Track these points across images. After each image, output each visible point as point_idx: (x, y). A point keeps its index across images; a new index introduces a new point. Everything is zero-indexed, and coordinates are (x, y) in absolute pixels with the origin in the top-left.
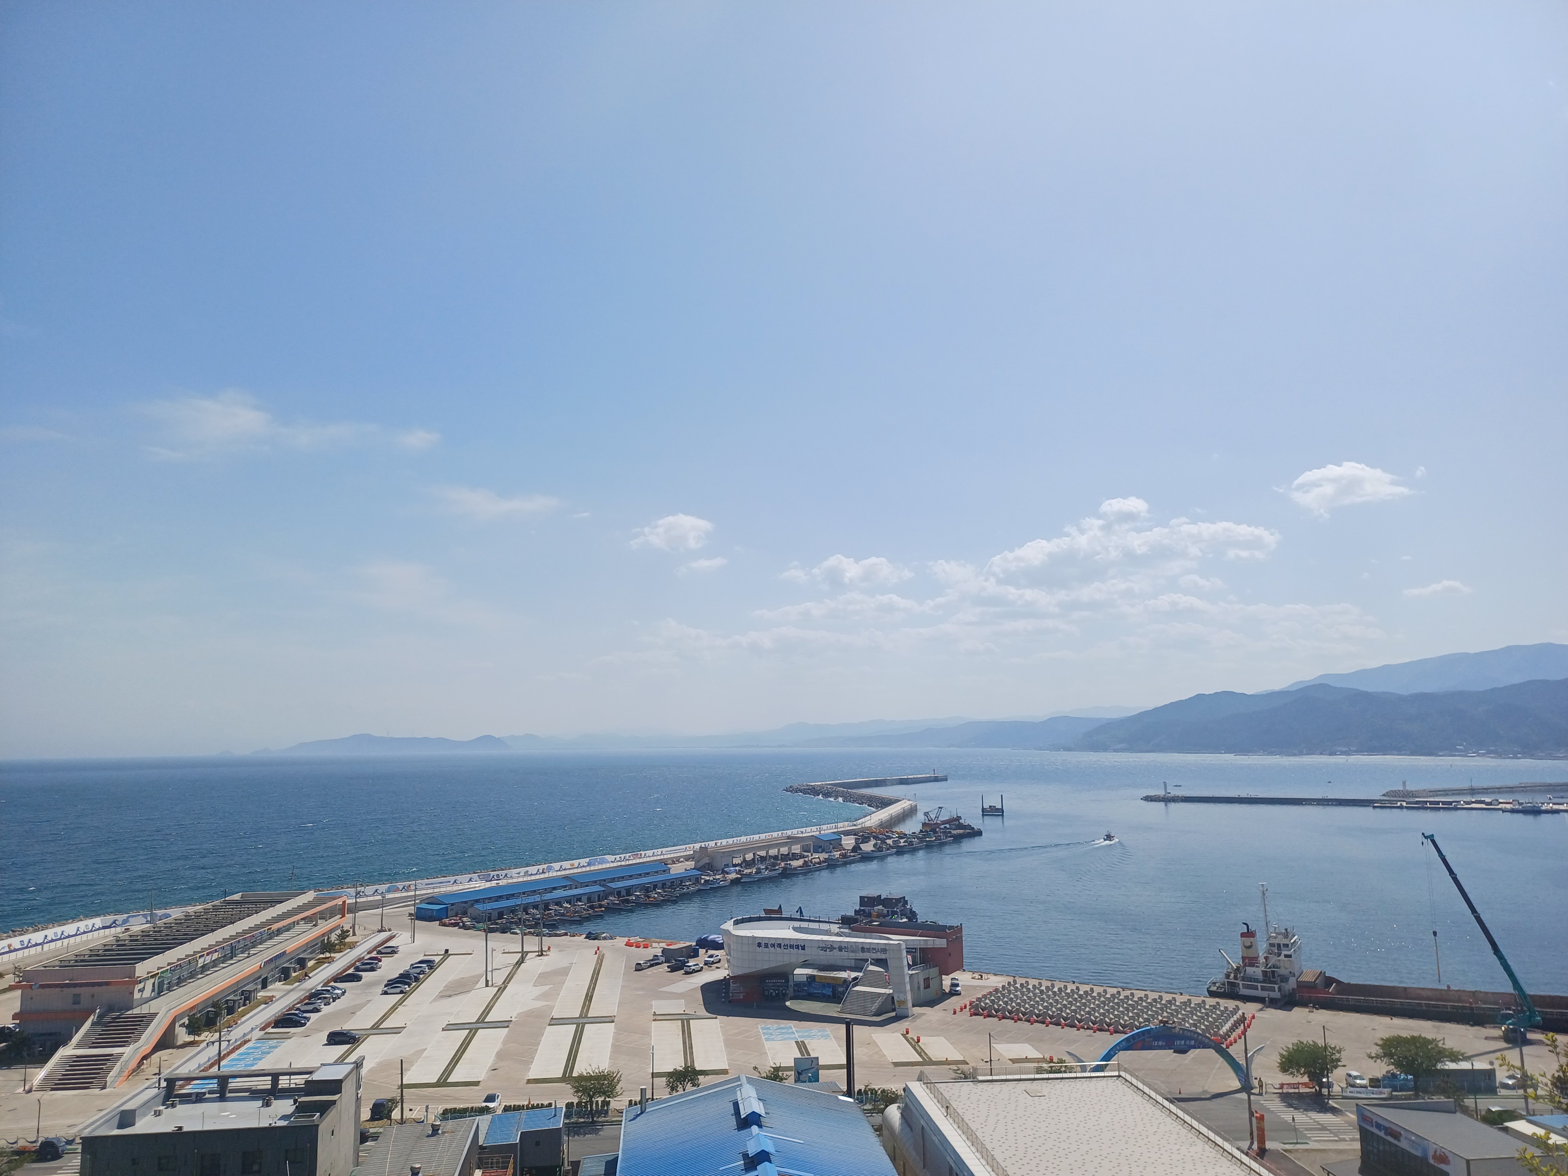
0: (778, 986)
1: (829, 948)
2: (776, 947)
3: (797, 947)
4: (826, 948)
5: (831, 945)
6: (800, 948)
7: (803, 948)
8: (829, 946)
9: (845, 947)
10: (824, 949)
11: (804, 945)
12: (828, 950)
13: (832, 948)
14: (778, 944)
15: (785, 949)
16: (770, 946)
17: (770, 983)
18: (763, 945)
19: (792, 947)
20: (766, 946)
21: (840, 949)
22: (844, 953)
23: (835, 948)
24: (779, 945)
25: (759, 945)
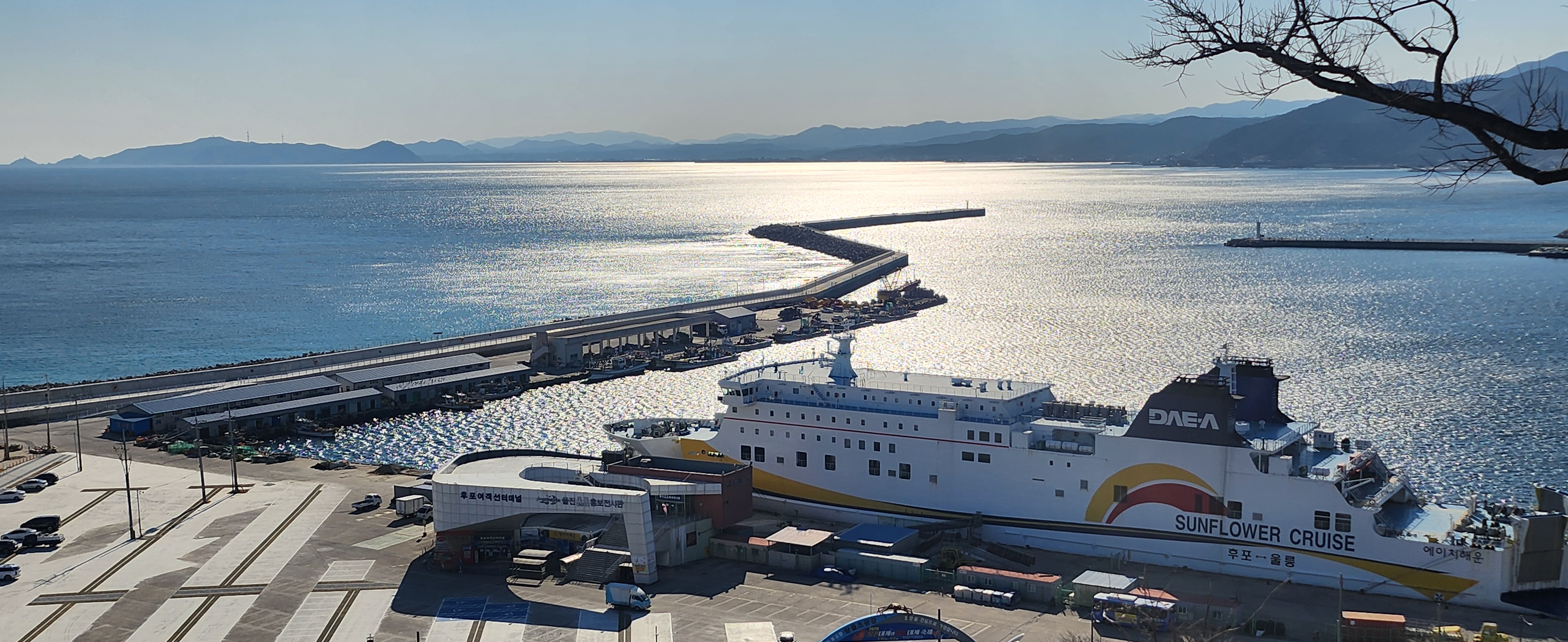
0: (496, 544)
1: (551, 500)
2: (485, 498)
3: (512, 498)
4: (548, 500)
5: (554, 497)
6: (515, 499)
7: (519, 500)
8: (552, 497)
9: (571, 499)
10: (545, 501)
11: (520, 496)
12: (550, 502)
13: (555, 500)
14: (488, 494)
15: (496, 500)
16: (477, 497)
17: (487, 540)
18: (468, 495)
19: (504, 498)
20: (473, 496)
21: (565, 502)
22: (569, 506)
23: (559, 501)
24: (489, 496)
25: (464, 495)
